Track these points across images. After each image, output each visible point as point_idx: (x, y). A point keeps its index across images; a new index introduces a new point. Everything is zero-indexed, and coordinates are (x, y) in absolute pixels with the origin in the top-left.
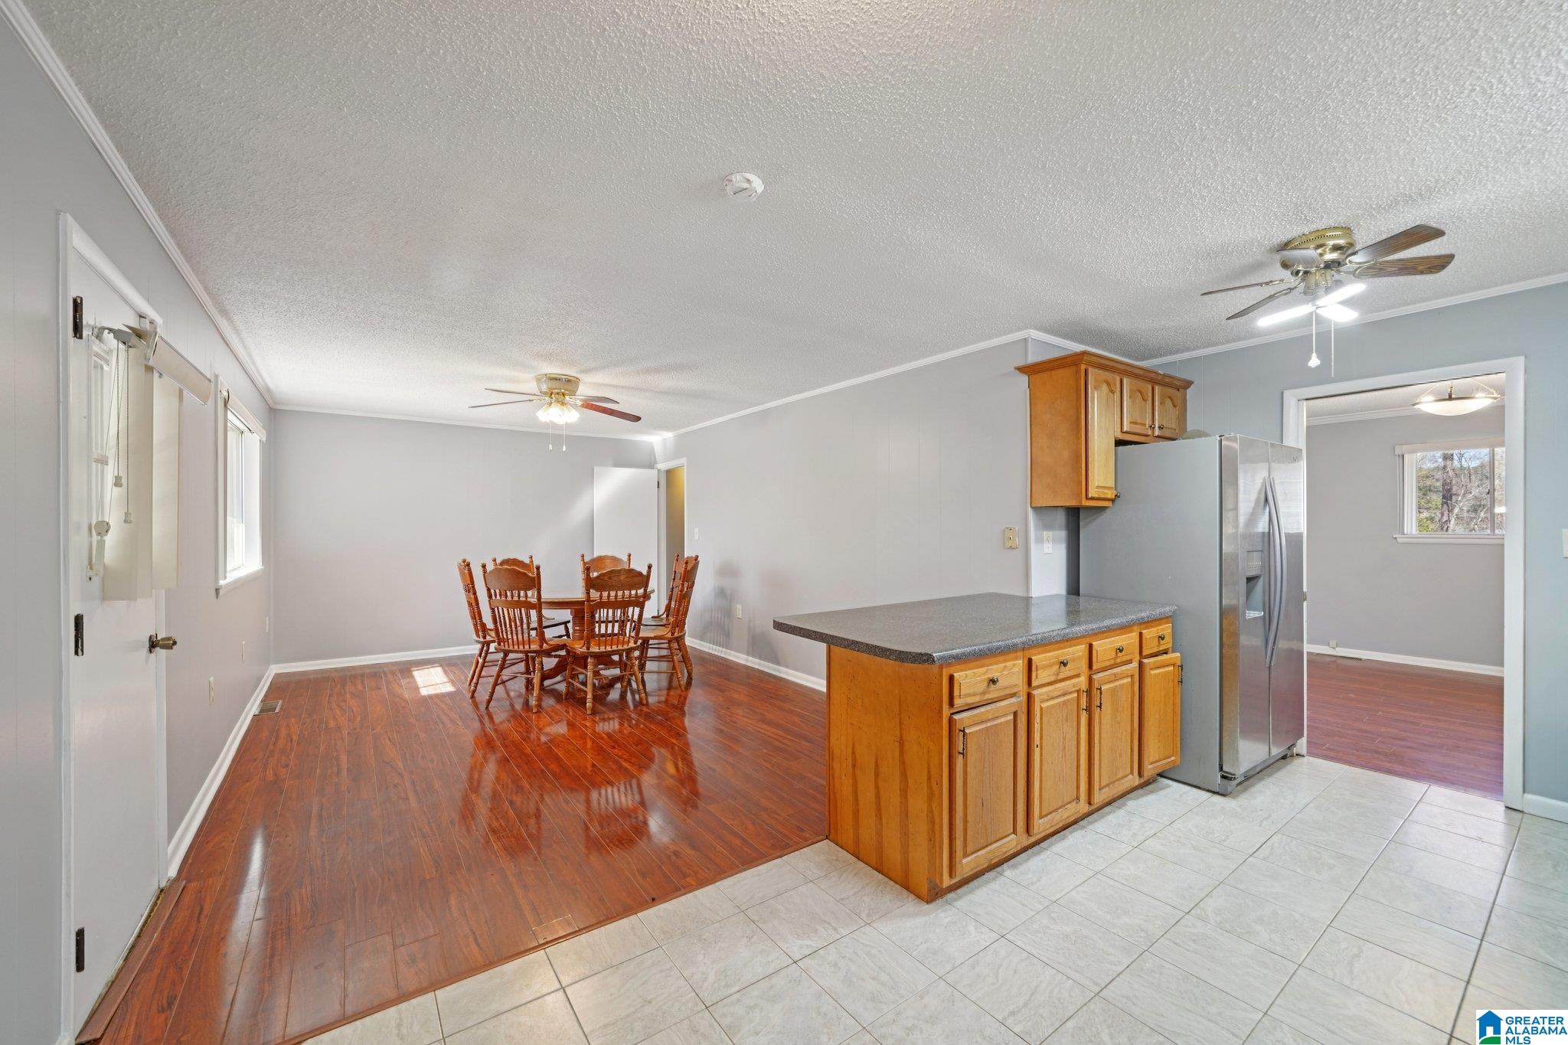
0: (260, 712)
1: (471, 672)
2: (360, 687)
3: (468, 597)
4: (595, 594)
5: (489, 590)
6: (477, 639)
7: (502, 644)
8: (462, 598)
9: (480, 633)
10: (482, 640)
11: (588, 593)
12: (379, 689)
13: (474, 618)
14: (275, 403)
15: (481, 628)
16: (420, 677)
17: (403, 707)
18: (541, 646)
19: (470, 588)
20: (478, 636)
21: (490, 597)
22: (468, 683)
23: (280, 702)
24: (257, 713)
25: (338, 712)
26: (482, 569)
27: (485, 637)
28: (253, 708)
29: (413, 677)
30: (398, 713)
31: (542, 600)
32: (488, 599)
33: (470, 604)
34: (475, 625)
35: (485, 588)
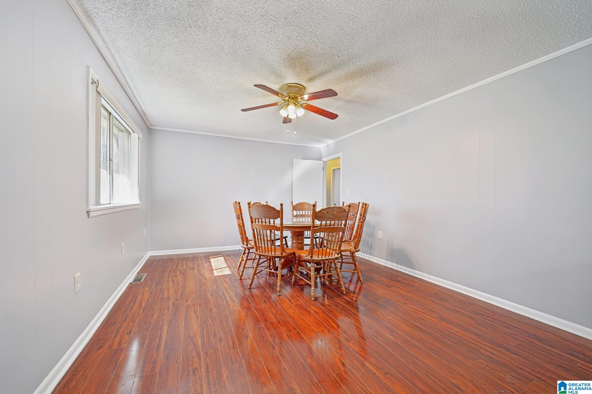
0: (134, 281)
1: (239, 263)
2: (185, 267)
3: (238, 222)
4: (317, 222)
5: (251, 218)
6: (243, 246)
7: (258, 250)
8: (235, 222)
9: (245, 242)
10: (245, 246)
11: (313, 222)
12: (194, 269)
13: (241, 234)
14: (151, 125)
15: (245, 239)
16: (214, 262)
17: (204, 284)
18: (282, 254)
19: (240, 217)
20: (243, 244)
21: (252, 222)
22: (237, 269)
23: (146, 274)
24: (132, 282)
25: (171, 284)
26: (247, 205)
27: (247, 245)
28: (130, 278)
29: (210, 262)
30: (201, 288)
31: (283, 225)
32: (250, 223)
33: (240, 226)
34: (242, 238)
35: (249, 217)
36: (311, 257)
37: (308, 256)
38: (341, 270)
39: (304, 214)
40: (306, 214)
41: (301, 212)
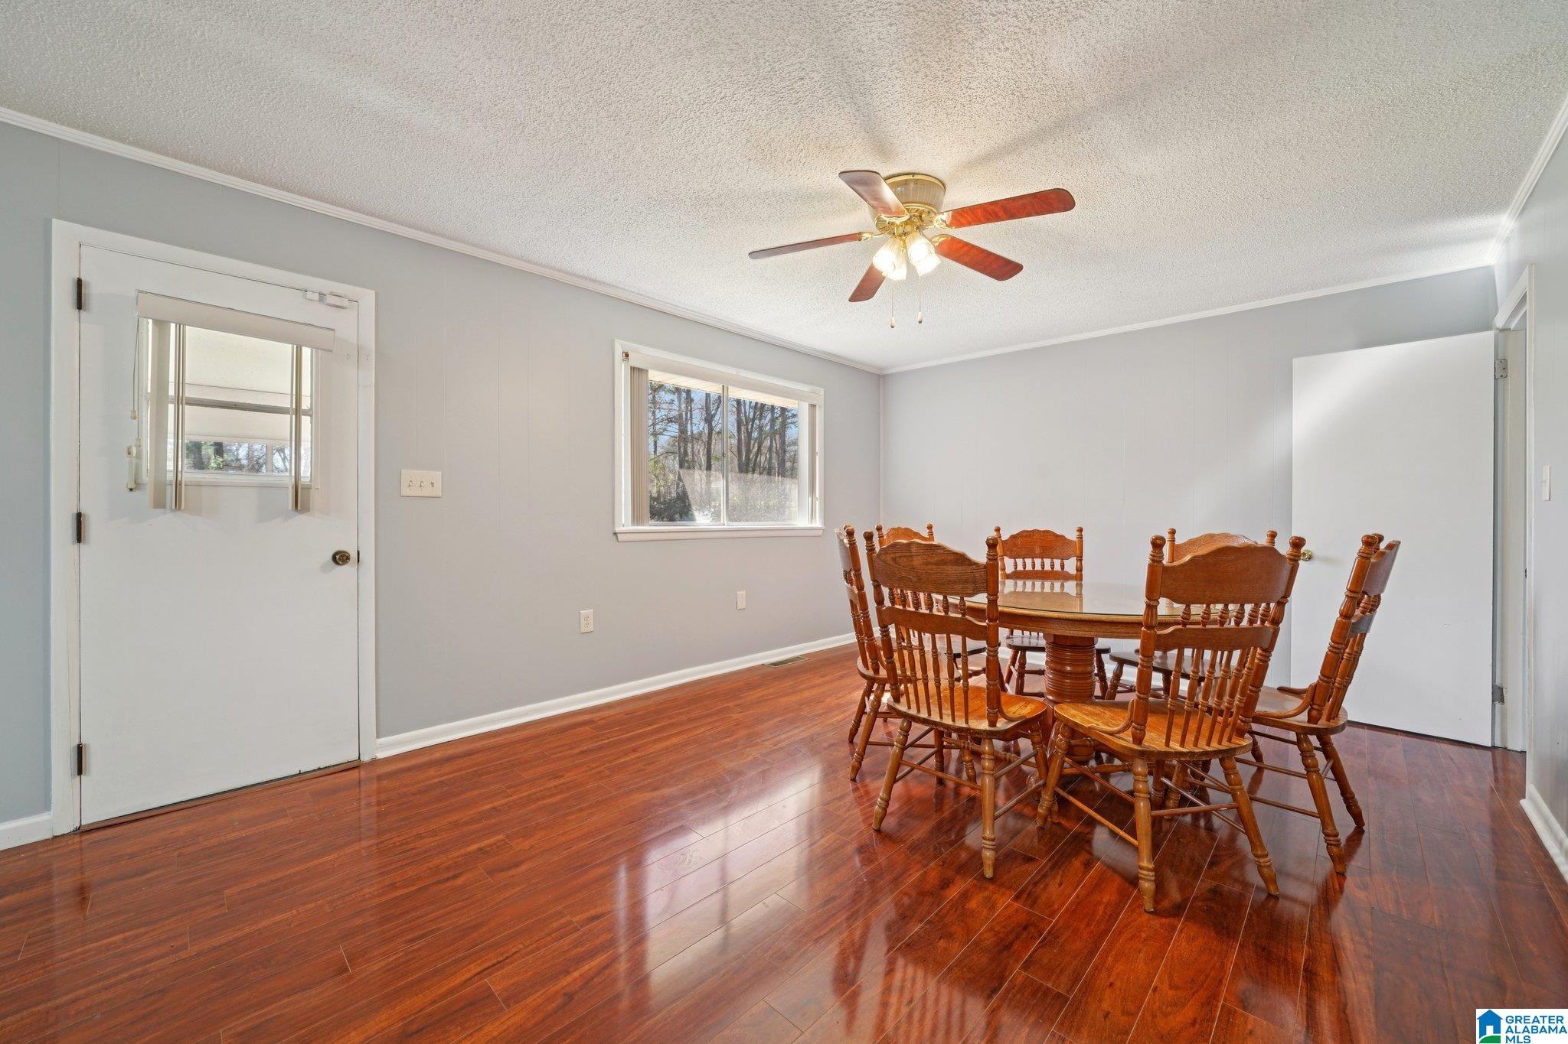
0: (773, 663)
6: (864, 670)
9: (869, 660)
19: (853, 576)
20: (866, 663)
23: (807, 659)
33: (853, 606)
34: (861, 644)
36: (1138, 740)
37: (1121, 735)
38: (1252, 796)
39: (1048, 567)
40: (1057, 568)
41: (1029, 561)
